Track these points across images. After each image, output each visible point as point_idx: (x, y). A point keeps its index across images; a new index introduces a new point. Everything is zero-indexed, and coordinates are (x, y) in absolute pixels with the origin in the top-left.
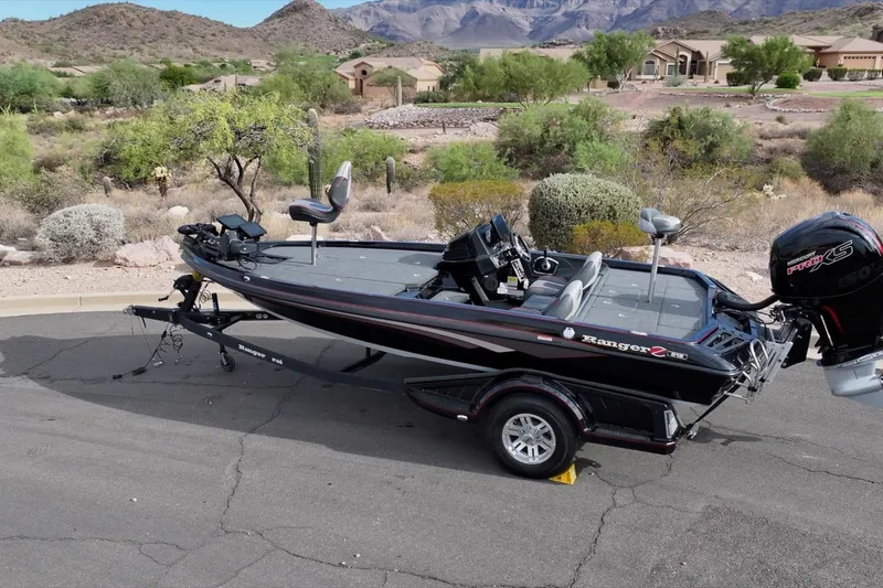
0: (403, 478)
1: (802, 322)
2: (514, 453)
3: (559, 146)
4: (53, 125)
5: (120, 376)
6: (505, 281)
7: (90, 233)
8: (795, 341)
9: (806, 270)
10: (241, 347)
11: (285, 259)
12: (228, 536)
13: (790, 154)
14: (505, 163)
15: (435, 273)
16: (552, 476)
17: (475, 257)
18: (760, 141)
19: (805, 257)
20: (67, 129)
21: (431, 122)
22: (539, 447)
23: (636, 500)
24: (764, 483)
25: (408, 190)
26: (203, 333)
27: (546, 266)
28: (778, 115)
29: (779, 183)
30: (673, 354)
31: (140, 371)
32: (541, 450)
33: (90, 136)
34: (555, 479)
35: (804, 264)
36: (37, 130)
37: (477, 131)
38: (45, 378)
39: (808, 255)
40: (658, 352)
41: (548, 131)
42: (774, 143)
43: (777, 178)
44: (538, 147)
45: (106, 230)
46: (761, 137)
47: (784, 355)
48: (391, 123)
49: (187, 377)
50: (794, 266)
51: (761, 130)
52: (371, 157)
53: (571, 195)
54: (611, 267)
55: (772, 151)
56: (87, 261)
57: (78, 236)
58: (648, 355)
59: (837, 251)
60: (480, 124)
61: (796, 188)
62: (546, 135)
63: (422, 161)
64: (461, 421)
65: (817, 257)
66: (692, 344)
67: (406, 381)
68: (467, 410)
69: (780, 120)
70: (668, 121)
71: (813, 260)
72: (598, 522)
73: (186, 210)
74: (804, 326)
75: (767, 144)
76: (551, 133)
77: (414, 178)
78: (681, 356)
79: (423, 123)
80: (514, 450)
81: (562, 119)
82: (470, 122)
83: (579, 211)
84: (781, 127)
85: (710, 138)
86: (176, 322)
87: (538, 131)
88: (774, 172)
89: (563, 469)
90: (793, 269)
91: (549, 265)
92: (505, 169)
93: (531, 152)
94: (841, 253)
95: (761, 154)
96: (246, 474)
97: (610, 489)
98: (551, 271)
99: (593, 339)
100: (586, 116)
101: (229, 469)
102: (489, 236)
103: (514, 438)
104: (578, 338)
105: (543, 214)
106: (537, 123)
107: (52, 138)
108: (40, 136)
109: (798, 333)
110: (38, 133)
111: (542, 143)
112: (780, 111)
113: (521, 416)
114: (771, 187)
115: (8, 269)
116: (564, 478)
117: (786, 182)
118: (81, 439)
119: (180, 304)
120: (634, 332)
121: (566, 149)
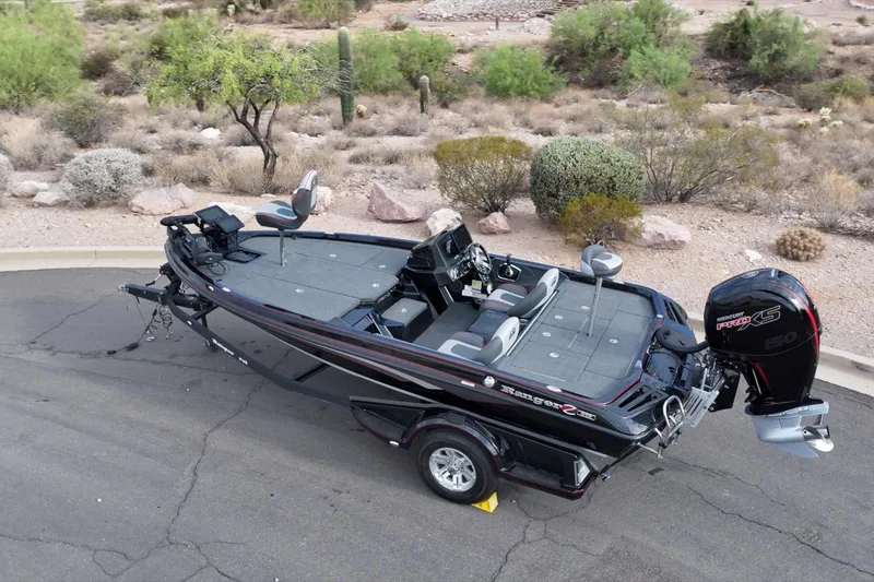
0: (340, 493)
1: (729, 372)
2: (440, 479)
3: (613, 50)
4: (109, 11)
5: (114, 352)
6: (470, 284)
7: (109, 181)
8: (722, 390)
9: (734, 328)
10: (215, 341)
11: (258, 255)
12: (172, 547)
13: (864, 64)
14: (552, 72)
15: (396, 280)
16: (475, 502)
17: (433, 269)
18: (832, 48)
19: (733, 316)
20: (124, 16)
21: (485, 14)
22: (463, 477)
23: (546, 535)
24: (673, 525)
25: (445, 106)
26: (184, 318)
27: (509, 273)
28: (859, 14)
29: (840, 104)
30: (583, 414)
31: (133, 347)
32: (464, 480)
33: (145, 26)
34: (477, 506)
35: (733, 322)
36: (94, 16)
37: (531, 29)
38: (49, 349)
39: (737, 315)
40: (570, 409)
41: (602, 34)
42: (848, 51)
43: (839, 99)
44: (591, 51)
45: (124, 177)
46: (835, 43)
47: (712, 400)
48: (445, 15)
49: (174, 356)
50: (723, 323)
51: (836, 34)
52: (416, 59)
53: (570, 165)
54: (572, 279)
55: (844, 60)
56: (108, 206)
57: (98, 183)
58: (560, 411)
59: (765, 315)
60: (536, 21)
61: (859, 110)
62: (600, 37)
63: (470, 62)
64: (394, 446)
65: (745, 318)
66: (604, 405)
67: (351, 398)
68: (399, 437)
69: (861, 21)
70: (733, 24)
71: (741, 320)
72: (501, 559)
73: (217, 131)
74: (731, 378)
75: (840, 51)
76: (606, 36)
77: (452, 90)
78: (589, 416)
79: (477, 16)
80: (441, 478)
81: (619, 19)
82: (526, 15)
83: (577, 183)
84: (861, 30)
85: (775, 46)
86: (164, 303)
87: (592, 32)
88: (837, 91)
89: (485, 497)
90: (722, 325)
91: (512, 272)
92: (551, 78)
93: (584, 54)
94: (770, 316)
95: (831, 63)
96: (201, 479)
97: (525, 521)
98: (514, 277)
99: (511, 390)
100: (644, 17)
101: (188, 471)
102: (449, 248)
103: (441, 466)
104: (497, 387)
105: (542, 181)
106: (591, 24)
107: (110, 26)
108: (97, 24)
109: (724, 384)
110: (95, 20)
111: (596, 46)
112: (865, 9)
113: (447, 449)
114: (828, 110)
115: (36, 211)
116: (483, 506)
117: (849, 103)
118: (67, 425)
119: (167, 288)
120: (550, 388)
121: (620, 54)
